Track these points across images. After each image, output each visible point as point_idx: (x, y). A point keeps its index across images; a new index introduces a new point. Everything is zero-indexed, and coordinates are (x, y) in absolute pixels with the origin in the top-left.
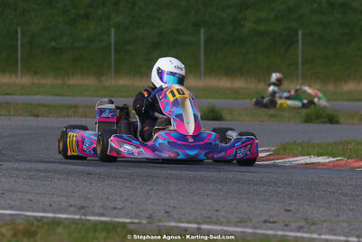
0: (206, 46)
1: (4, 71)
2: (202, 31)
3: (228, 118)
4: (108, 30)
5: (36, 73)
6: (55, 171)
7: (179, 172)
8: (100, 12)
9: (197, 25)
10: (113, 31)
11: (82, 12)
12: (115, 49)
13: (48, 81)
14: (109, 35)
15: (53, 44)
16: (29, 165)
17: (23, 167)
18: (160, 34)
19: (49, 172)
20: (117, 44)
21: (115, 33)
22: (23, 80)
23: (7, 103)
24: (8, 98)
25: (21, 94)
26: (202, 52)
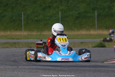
1: (17, 30)
2: (96, 12)
3: (107, 46)
4: (58, 12)
5: (29, 30)
6: (40, 69)
7: (89, 68)
8: (55, 5)
9: (94, 9)
10: (60, 13)
11: (47, 5)
13: (34, 33)
14: (59, 14)
15: (36, 18)
16: (29, 67)
17: (27, 68)
18: (79, 13)
19: (37, 69)
20: (62, 18)
22: (25, 33)
23: (19, 43)
24: (19, 41)
25: (24, 39)
26: (96, 20)
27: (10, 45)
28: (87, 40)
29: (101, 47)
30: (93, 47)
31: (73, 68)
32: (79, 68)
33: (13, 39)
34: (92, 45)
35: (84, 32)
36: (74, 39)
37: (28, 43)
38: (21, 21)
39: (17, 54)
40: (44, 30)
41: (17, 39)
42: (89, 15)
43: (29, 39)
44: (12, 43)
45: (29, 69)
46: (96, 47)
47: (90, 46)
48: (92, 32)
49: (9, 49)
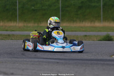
0: (103, 7)
1: (11, 20)
5: (25, 21)
12: (61, 9)
13: (31, 25)
14: (59, 3)
15: (33, 8)
18: (82, 2)
20: (62, 7)
21: (62, 2)
22: (21, 24)
23: (13, 35)
24: (13, 33)
25: (19, 31)
27: (4, 38)
28: (91, 33)
29: (108, 41)
30: (99, 41)
31: (78, 61)
32: (85, 62)
33: (7, 31)
34: (97, 39)
35: (87, 24)
37: (24, 35)
38: (16, 11)
40: (42, 22)
41: (11, 31)
42: (93, 4)
43: (25, 31)
44: (6, 35)
45: (31, 61)
46: (102, 41)
48: (97, 24)
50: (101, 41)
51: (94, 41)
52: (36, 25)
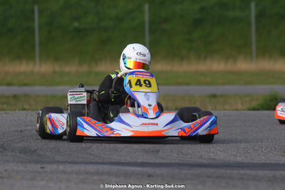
0: (258, 21)
1: (19, 57)
2: (253, 5)
5: (57, 59)
12: (150, 28)
13: (71, 68)
15: (76, 24)
18: (202, 9)
20: (151, 22)
22: (45, 68)
23: (26, 96)
24: (26, 89)
25: (42, 85)
27: (2, 104)
28: (227, 87)
30: (250, 110)
33: (9, 84)
34: (242, 104)
35: (216, 65)
36: (187, 84)
38: (33, 32)
39: (29, 128)
40: (100, 60)
41: (20, 85)
42: (232, 14)
43: (56, 85)
44: (8, 97)
46: (258, 110)
47: (240, 106)
48: (243, 65)
49: (4, 115)
50: (256, 112)
51: (237, 110)
52: (85, 68)
